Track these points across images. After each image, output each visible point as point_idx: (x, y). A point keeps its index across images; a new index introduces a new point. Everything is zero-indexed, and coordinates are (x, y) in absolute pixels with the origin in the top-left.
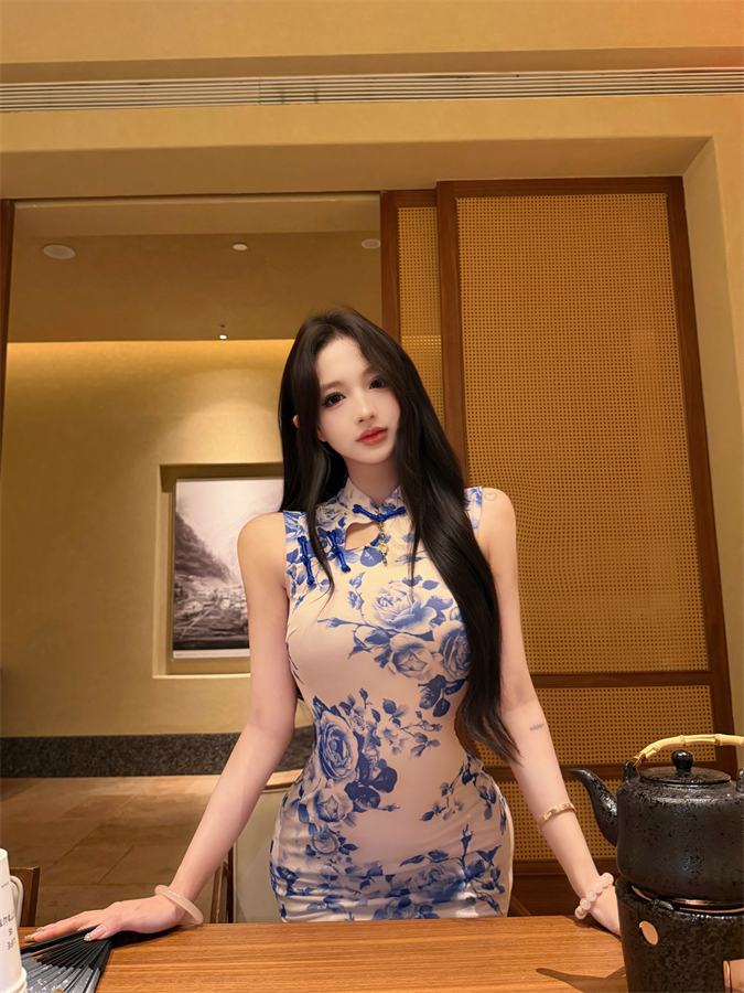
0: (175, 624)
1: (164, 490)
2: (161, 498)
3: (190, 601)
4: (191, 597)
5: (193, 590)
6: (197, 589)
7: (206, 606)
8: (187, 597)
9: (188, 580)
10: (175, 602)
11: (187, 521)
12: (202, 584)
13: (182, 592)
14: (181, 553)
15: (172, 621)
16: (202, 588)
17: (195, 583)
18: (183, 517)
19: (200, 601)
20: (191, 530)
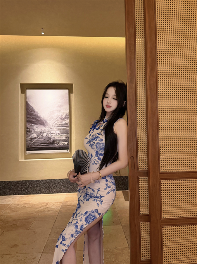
0: (27, 141)
1: (22, 93)
2: (20, 96)
3: (32, 133)
4: (33, 132)
5: (34, 130)
6: (35, 129)
7: (38, 135)
8: (31, 132)
9: (31, 126)
10: (27, 134)
11: (31, 104)
12: (37, 127)
13: (29, 130)
14: (29, 116)
15: (26, 141)
16: (37, 129)
17: (34, 127)
18: (29, 103)
19: (36, 133)
20: (32, 107)
